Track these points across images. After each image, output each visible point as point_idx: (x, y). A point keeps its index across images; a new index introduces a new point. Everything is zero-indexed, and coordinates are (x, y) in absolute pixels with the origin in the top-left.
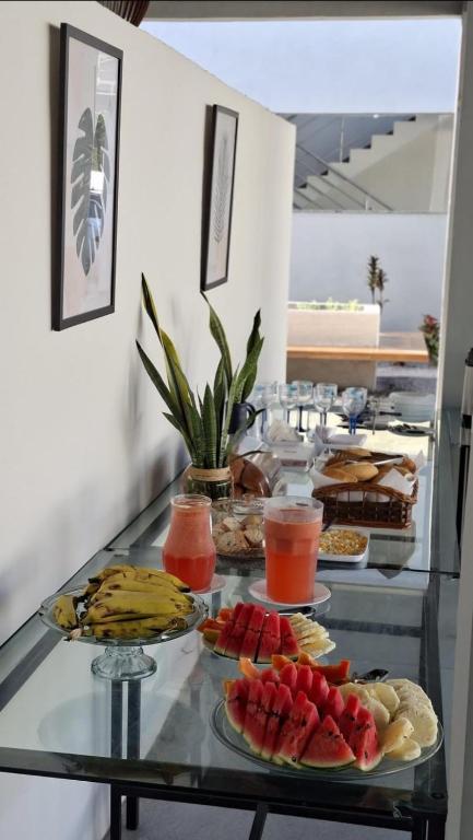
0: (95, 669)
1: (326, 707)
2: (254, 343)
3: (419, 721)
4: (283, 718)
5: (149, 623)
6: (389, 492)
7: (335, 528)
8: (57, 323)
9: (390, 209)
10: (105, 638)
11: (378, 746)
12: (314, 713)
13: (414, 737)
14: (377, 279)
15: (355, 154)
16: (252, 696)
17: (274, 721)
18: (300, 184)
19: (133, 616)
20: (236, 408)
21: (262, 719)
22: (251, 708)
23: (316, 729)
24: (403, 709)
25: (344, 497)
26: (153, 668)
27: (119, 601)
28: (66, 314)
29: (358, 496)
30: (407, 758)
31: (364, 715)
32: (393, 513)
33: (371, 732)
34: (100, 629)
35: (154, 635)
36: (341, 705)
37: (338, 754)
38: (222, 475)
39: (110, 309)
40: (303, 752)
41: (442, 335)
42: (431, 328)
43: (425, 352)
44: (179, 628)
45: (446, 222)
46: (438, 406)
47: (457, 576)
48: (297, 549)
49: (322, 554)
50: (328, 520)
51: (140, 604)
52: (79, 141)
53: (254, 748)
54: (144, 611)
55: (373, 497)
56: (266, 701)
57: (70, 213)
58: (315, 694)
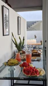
0: (9, 70)
1: (33, 70)
2: (24, 39)
3: (43, 71)
4: (29, 72)
5: (14, 64)
6: (38, 53)
7: (33, 57)
8: (3, 35)
9: (36, 30)
10: (10, 66)
11: (39, 74)
12: (32, 71)
13: (43, 73)
14: (36, 37)
15: (32, 25)
16: (25, 70)
17: (28, 72)
18: (27, 28)
19: (13, 63)
20: (22, 46)
21: (27, 72)
22: (25, 71)
23: (32, 72)
24: (41, 70)
25: (34, 54)
26: (15, 69)
27: (11, 62)
28: (4, 34)
29: (35, 54)
30: (42, 75)
31: (37, 71)
32: (39, 55)
33: (38, 72)
34: (9, 65)
35: (15, 65)
36: (35, 70)
37: (35, 75)
38: (21, 52)
39: (9, 35)
40: (31, 75)
41: (42, 42)
42: (41, 42)
43: (41, 44)
44: (17, 64)
45: (42, 31)
46: (43, 47)
47: (46, 60)
48: (29, 57)
49: (32, 59)
50: (32, 56)
51: (13, 62)
52: (5, 17)
53: (26, 75)
54: (14, 62)
55: (37, 54)
56: (27, 70)
57: (4, 24)
58: (32, 69)
